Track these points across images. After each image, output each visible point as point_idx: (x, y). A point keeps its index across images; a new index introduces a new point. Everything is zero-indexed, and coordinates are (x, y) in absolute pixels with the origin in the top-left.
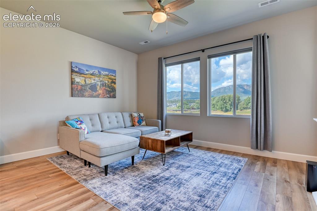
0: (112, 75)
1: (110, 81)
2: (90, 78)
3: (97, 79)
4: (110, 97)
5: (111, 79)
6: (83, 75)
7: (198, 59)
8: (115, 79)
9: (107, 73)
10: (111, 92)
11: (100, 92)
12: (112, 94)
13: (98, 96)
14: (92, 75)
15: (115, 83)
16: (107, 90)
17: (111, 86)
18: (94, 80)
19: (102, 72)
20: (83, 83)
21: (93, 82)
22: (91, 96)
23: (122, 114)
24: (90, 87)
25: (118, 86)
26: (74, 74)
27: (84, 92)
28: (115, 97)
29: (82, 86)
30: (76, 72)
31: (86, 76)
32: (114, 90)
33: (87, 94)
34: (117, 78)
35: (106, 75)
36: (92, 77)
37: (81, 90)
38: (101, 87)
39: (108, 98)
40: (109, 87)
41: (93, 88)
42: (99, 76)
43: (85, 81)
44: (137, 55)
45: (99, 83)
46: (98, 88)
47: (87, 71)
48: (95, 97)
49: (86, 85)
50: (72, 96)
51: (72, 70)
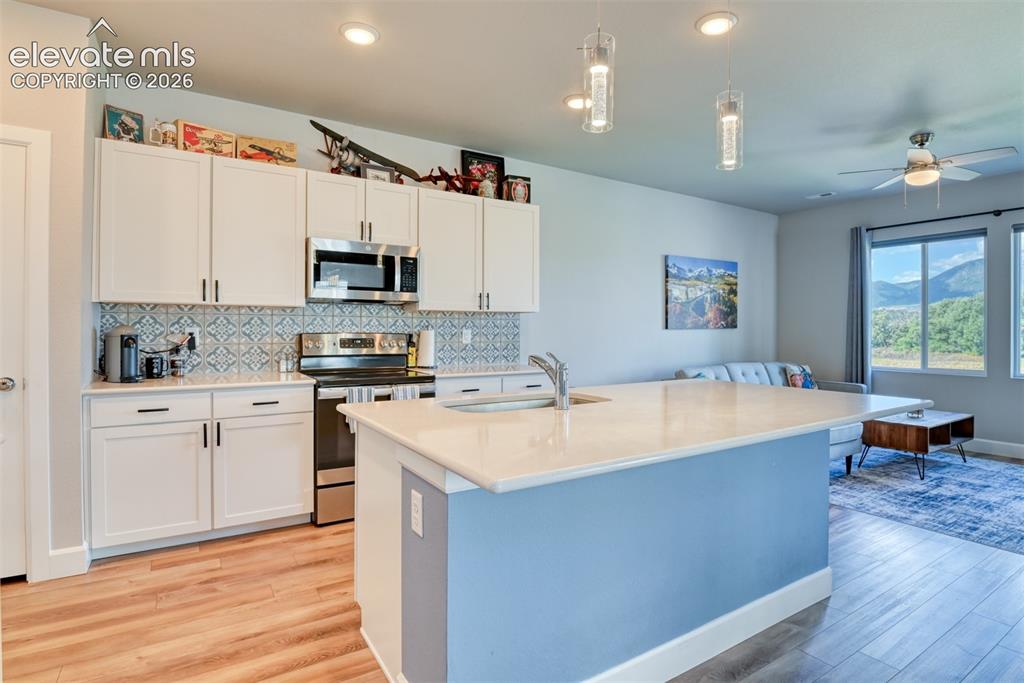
0: (731, 276)
1: (727, 288)
2: (694, 286)
3: (705, 286)
4: (727, 326)
5: (728, 285)
6: (684, 282)
8: (736, 284)
9: (722, 271)
10: (729, 316)
11: (710, 315)
12: (729, 319)
13: (705, 326)
14: (698, 278)
15: (736, 295)
16: (721, 310)
17: (729, 299)
18: (701, 290)
19: (714, 272)
20: (684, 298)
21: (699, 293)
22: (696, 326)
23: (766, 369)
24: (695, 305)
25: (739, 300)
26: (670, 280)
27: (685, 318)
28: (736, 327)
29: (682, 304)
30: (675, 276)
31: (687, 283)
32: (732, 309)
33: (689, 321)
34: (739, 281)
35: (722, 277)
36: (699, 283)
37: (682, 313)
38: (711, 304)
39: (724, 327)
40: (725, 304)
41: (699, 307)
42: (709, 282)
43: (687, 293)
44: (777, 217)
45: (708, 296)
46: (707, 305)
47: (690, 271)
48: (702, 327)
49: (688, 302)
50: (667, 328)
51: (667, 271)
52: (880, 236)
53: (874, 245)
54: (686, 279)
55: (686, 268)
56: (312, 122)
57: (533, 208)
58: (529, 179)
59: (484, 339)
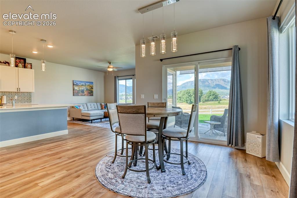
0: (91, 85)
1: (90, 87)
2: (81, 87)
3: (84, 87)
4: (91, 95)
6: (78, 86)
7: (131, 79)
8: (93, 87)
9: (89, 84)
11: (86, 93)
12: (91, 94)
13: (85, 95)
14: (82, 85)
15: (93, 88)
16: (89, 92)
17: (91, 90)
18: (83, 88)
19: (87, 84)
20: (78, 89)
21: (82, 89)
22: (82, 95)
23: (97, 104)
24: (81, 91)
25: (94, 90)
26: (74, 86)
28: (93, 96)
29: (78, 91)
30: (75, 85)
32: (92, 92)
33: (80, 94)
34: (93, 86)
35: (89, 85)
37: (77, 93)
39: (90, 96)
40: (90, 90)
41: (83, 91)
42: (85, 86)
43: (79, 88)
44: (104, 73)
45: (85, 89)
46: (85, 91)
47: (80, 84)
48: (83, 96)
49: (79, 90)
50: (74, 96)
51: (73, 84)
52: (119, 78)
53: (118, 80)
57: (33, 70)
58: (31, 64)
59: (21, 98)
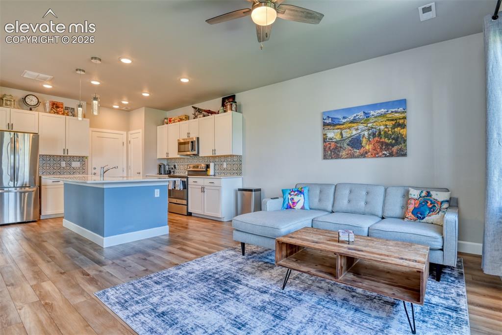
0: (396, 112)
1: (390, 124)
2: (349, 128)
3: (361, 126)
4: (392, 155)
5: (393, 120)
6: (338, 127)
8: (404, 118)
9: (383, 111)
10: (393, 146)
11: (369, 147)
12: (395, 149)
13: (364, 155)
14: (352, 122)
15: (403, 126)
16: (383, 143)
17: (394, 133)
18: (357, 130)
19: (372, 113)
20: (338, 138)
21: (354, 132)
22: (352, 156)
24: (350, 142)
25: (411, 131)
26: (326, 128)
27: (339, 151)
28: (405, 155)
29: (336, 142)
30: (329, 124)
31: (342, 126)
32: (400, 140)
33: (343, 153)
34: (408, 114)
35: (381, 115)
36: (353, 125)
37: (336, 148)
38: (369, 138)
39: (386, 156)
40: (387, 136)
41: (356, 143)
42: (367, 121)
43: (341, 134)
45: (366, 133)
46: (364, 141)
47: (344, 118)
48: (358, 157)
49: (343, 140)
50: (326, 158)
51: (323, 123)
54: (341, 125)
55: (340, 117)
56: (193, 107)
59: (230, 166)
